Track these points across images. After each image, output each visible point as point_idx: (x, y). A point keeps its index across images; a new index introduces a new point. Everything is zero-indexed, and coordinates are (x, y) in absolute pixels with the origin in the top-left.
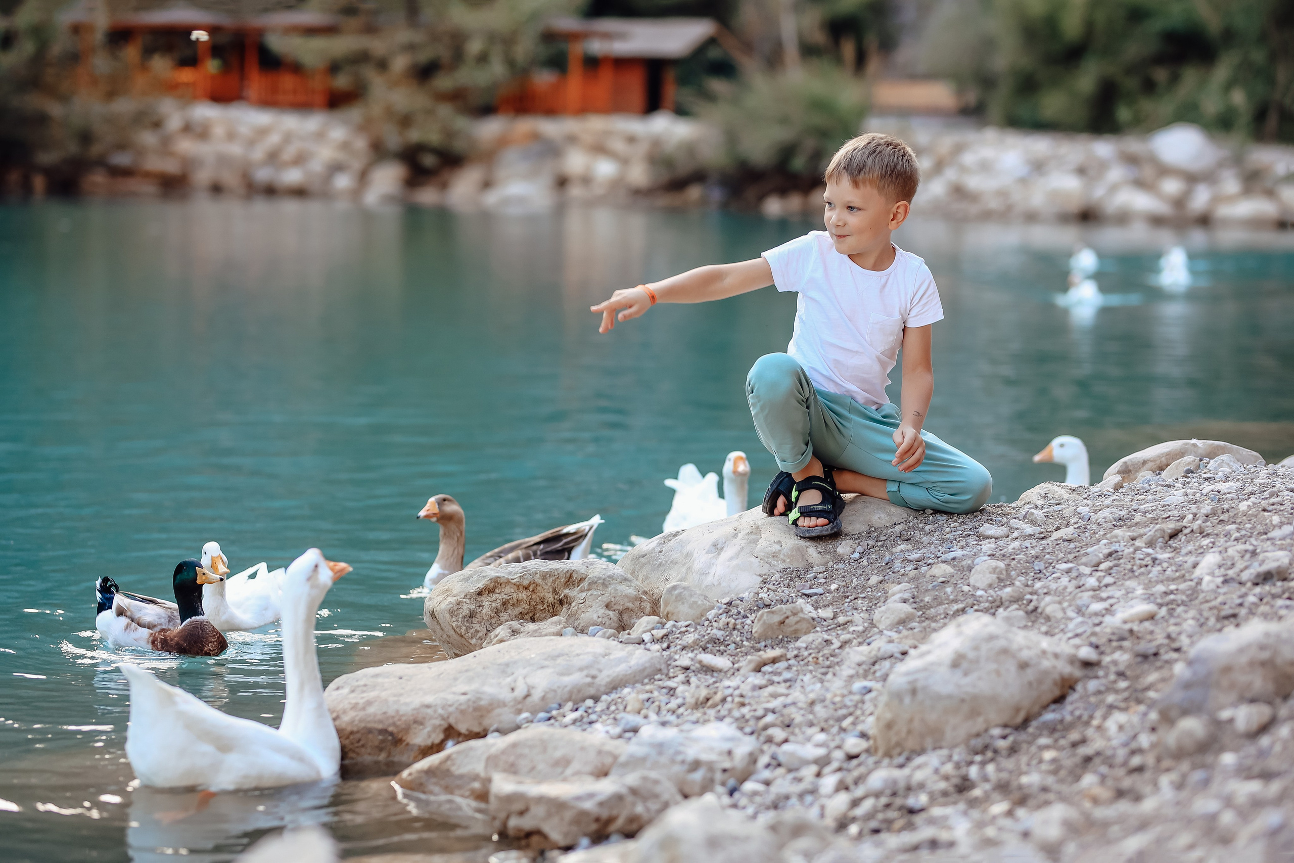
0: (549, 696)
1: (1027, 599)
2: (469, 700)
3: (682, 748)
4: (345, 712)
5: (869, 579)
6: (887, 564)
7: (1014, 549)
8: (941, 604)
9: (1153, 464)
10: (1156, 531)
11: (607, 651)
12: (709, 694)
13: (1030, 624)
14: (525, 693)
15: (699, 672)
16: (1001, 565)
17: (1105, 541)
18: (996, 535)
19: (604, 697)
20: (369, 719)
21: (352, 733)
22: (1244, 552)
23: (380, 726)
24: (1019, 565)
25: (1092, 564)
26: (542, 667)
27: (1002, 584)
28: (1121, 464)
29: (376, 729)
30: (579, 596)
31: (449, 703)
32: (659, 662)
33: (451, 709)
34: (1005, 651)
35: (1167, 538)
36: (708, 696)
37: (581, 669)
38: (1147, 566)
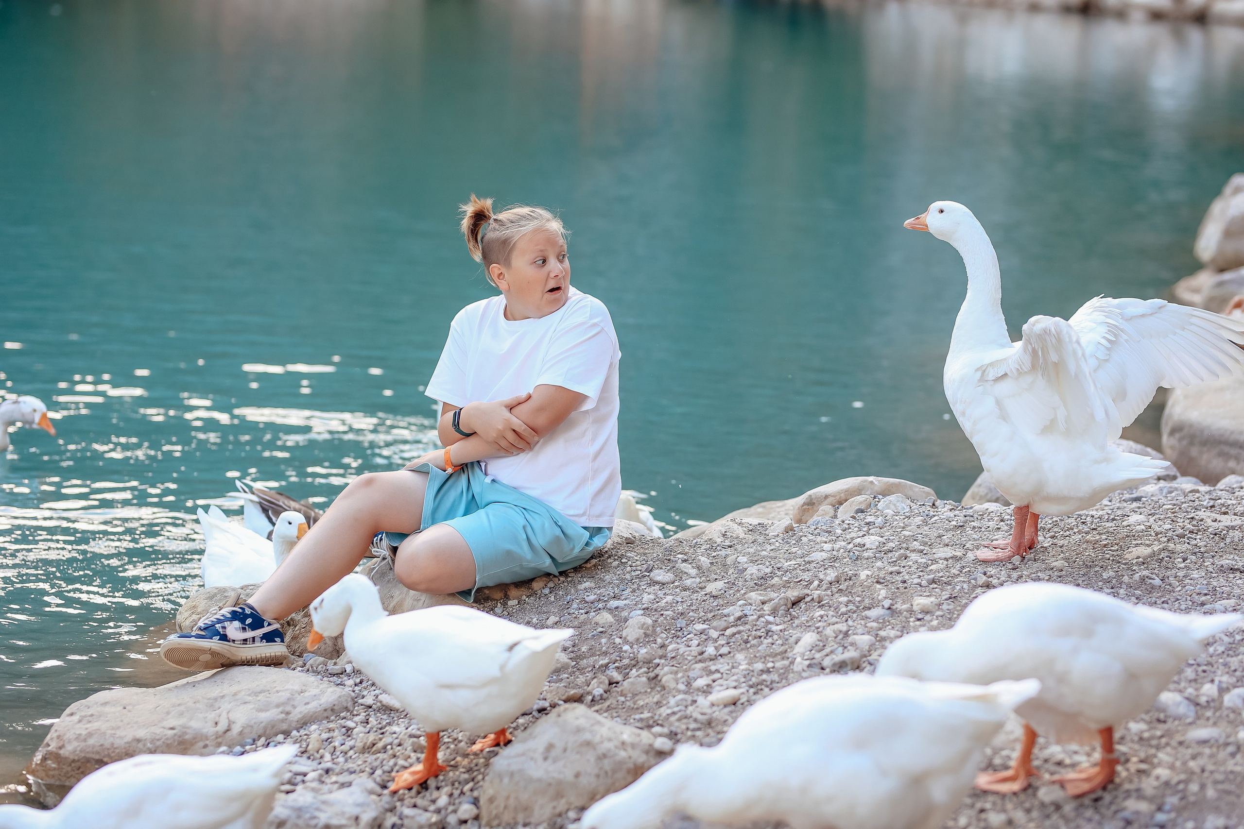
0: (246, 731)
1: (655, 663)
2: (175, 735)
3: (317, 814)
4: (69, 742)
5: (548, 619)
6: (568, 602)
7: (667, 603)
8: (593, 655)
9: (833, 498)
10: (780, 599)
11: (304, 688)
12: (375, 740)
13: (649, 690)
14: (225, 728)
15: (378, 711)
16: (649, 621)
17: (741, 602)
18: (664, 581)
19: (294, 733)
20: (88, 750)
21: (74, 761)
22: (838, 632)
23: (97, 757)
24: (665, 622)
25: (721, 629)
26: (245, 703)
27: (647, 640)
28: (807, 497)
29: (94, 759)
30: (302, 620)
31: (158, 737)
32: (346, 700)
33: (158, 743)
34: (588, 744)
35: (790, 605)
36: (375, 742)
37: (278, 706)
38: (760, 637)
